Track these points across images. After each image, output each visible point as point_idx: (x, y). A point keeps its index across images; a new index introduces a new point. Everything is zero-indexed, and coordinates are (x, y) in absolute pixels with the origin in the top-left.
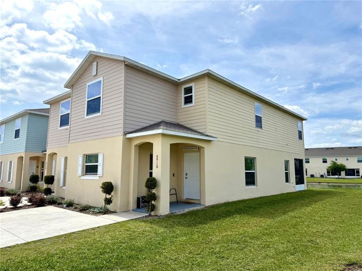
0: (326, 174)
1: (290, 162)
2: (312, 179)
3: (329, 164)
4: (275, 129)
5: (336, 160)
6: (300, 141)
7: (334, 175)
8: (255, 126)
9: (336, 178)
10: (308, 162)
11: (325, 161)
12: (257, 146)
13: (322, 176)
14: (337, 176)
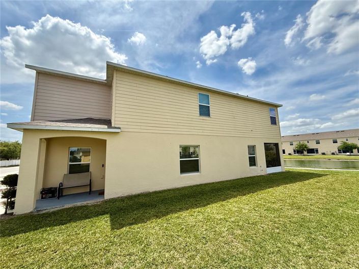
0: (337, 152)
1: (256, 146)
2: (324, 156)
3: (339, 144)
4: (233, 117)
5: (347, 140)
6: (274, 126)
7: (346, 153)
8: (199, 115)
9: (348, 155)
10: (319, 143)
11: (335, 142)
12: (202, 134)
13: (333, 154)
14: (348, 154)
